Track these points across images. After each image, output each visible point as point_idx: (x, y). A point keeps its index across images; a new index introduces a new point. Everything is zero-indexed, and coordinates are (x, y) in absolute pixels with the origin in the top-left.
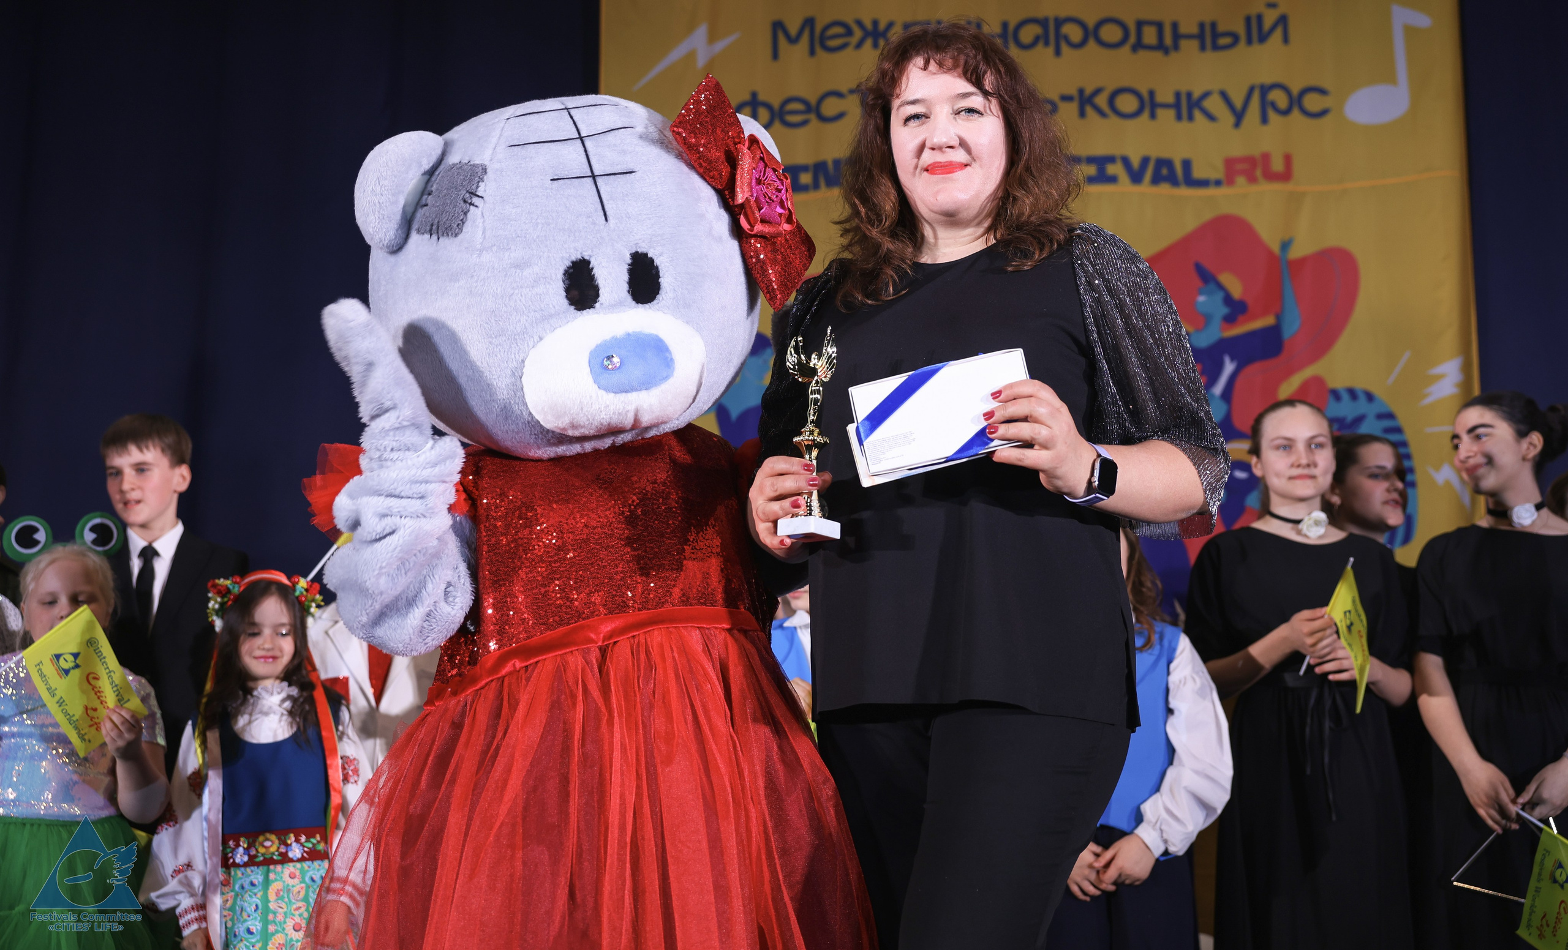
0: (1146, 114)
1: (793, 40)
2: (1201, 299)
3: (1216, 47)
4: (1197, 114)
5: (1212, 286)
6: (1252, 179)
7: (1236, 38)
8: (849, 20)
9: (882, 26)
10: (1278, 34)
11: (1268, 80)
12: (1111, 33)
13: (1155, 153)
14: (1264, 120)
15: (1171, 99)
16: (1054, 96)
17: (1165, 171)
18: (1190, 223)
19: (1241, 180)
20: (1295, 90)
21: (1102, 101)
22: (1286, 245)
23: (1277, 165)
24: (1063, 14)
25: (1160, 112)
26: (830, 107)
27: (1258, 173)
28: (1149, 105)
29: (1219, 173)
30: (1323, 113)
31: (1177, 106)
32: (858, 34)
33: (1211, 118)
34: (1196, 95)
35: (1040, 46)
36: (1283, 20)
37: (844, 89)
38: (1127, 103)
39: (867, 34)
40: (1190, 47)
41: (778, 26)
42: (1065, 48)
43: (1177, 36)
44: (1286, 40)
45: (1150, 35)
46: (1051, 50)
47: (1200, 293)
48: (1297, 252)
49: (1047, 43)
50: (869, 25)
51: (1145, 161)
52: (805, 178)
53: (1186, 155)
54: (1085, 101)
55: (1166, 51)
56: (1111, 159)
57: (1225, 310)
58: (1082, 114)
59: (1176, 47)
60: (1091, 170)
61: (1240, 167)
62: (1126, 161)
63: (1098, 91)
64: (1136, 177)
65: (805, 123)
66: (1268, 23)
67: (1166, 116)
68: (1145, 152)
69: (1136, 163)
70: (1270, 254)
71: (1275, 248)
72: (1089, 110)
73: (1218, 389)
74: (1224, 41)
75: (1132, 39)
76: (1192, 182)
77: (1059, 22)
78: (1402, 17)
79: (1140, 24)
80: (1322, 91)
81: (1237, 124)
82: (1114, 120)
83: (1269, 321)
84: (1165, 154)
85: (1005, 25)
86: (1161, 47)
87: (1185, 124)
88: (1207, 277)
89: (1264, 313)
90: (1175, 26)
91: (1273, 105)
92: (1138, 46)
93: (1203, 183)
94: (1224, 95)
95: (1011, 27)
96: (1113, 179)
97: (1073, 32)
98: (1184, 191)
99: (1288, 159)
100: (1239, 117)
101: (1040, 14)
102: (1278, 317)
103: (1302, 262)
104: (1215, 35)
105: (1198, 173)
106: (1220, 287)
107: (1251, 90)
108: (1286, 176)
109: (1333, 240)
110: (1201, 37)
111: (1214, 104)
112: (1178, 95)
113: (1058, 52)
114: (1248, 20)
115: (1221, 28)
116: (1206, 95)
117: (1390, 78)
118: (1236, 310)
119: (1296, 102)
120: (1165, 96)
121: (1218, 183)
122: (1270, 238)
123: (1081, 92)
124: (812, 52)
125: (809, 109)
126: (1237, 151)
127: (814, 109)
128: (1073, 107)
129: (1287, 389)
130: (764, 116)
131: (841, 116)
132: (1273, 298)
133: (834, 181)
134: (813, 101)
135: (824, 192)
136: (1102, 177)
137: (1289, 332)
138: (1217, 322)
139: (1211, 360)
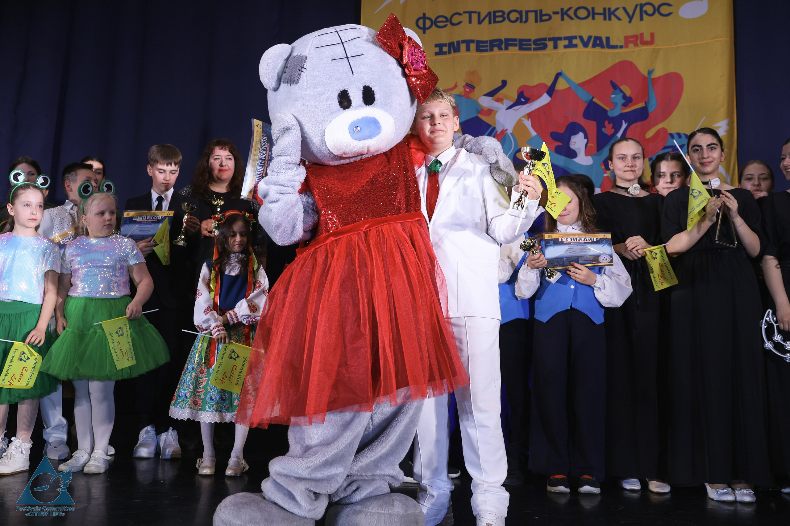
0: (591, 18)
2: (613, 96)
4: (613, 17)
5: (618, 91)
6: (636, 45)
11: (644, 2)
13: (594, 34)
14: (642, 19)
15: (602, 11)
16: (550, 12)
17: (598, 42)
18: (609, 64)
19: (631, 45)
20: (657, 5)
21: (571, 13)
22: (650, 72)
23: (647, 38)
25: (596, 16)
26: (456, 19)
27: (639, 42)
28: (592, 14)
29: (622, 43)
30: (670, 14)
31: (604, 14)
33: (619, 19)
34: (612, 10)
37: (461, 12)
38: (582, 13)
47: (612, 94)
48: (656, 75)
51: (590, 37)
52: (445, 49)
53: (607, 36)
54: (564, 13)
56: (575, 37)
57: (623, 101)
58: (563, 19)
60: (566, 42)
61: (630, 40)
62: (581, 38)
63: (570, 9)
64: (586, 45)
65: (445, 26)
67: (599, 18)
68: (589, 34)
69: (585, 39)
70: (644, 76)
71: (646, 74)
72: (565, 17)
73: (619, 134)
76: (610, 46)
80: (669, 5)
81: (630, 22)
82: (576, 20)
83: (641, 105)
84: (598, 35)
87: (607, 22)
88: (615, 87)
91: (646, 12)
93: (615, 47)
94: (624, 9)
96: (576, 46)
98: (606, 50)
99: (652, 35)
100: (631, 18)
102: (646, 103)
103: (659, 78)
105: (612, 43)
106: (621, 91)
107: (637, 6)
108: (652, 42)
109: (672, 70)
111: (620, 13)
112: (605, 9)
116: (617, 9)
118: (628, 100)
119: (657, 10)
120: (599, 10)
121: (621, 47)
122: (644, 71)
123: (562, 9)
125: (447, 20)
126: (629, 33)
127: (449, 20)
128: (559, 16)
129: (650, 134)
130: (428, 23)
131: (460, 22)
132: (645, 95)
133: (457, 50)
134: (449, 18)
135: (453, 55)
136: (571, 45)
137: (651, 109)
138: (619, 106)
139: (616, 122)
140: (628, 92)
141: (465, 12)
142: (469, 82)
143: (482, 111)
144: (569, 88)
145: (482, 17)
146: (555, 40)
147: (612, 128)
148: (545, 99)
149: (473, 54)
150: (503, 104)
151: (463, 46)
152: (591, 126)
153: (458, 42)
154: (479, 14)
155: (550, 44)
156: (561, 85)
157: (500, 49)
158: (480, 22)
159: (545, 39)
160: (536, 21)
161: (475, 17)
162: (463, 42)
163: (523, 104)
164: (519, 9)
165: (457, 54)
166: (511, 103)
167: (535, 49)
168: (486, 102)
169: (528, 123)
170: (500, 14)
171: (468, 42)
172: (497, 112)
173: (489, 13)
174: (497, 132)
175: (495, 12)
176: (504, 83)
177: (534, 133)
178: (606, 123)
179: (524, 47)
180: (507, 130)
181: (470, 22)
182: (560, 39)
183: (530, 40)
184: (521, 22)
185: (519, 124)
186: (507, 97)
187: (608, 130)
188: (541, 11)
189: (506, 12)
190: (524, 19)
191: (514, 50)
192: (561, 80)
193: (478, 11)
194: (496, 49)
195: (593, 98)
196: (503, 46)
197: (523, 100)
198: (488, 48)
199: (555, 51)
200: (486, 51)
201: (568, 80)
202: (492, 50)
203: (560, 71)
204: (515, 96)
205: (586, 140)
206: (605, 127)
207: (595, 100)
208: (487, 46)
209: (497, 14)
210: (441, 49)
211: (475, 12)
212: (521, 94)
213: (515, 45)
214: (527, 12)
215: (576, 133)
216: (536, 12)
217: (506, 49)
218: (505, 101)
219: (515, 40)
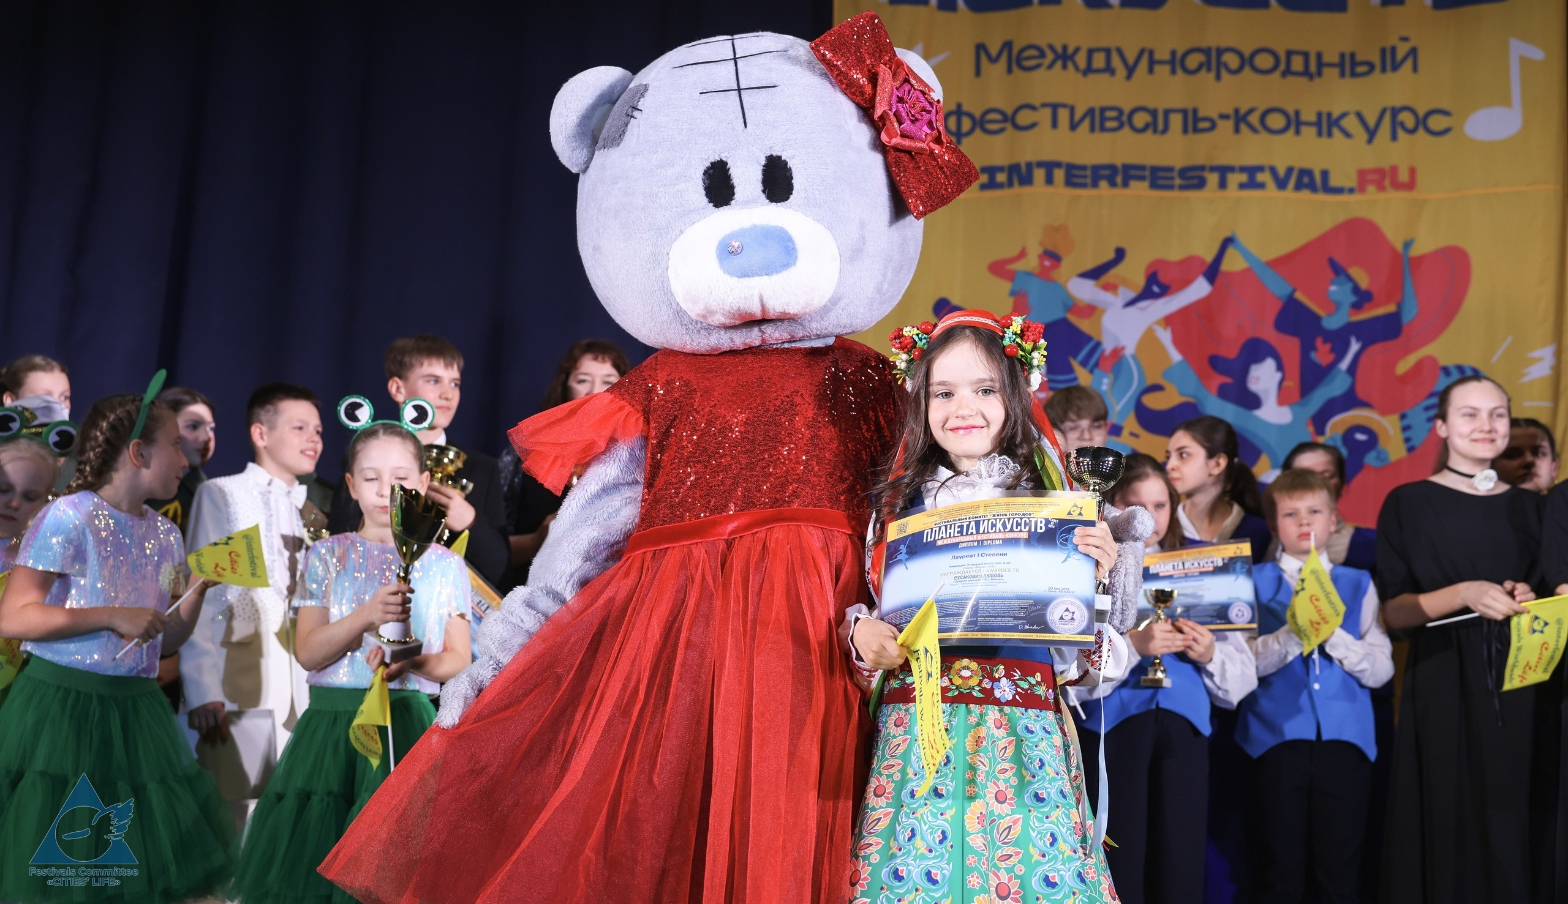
0: (1292, 130)
1: (993, 60)
2: (1333, 288)
3: (1354, 74)
4: (1336, 131)
5: (1342, 278)
6: (1381, 188)
7: (1372, 67)
8: (1043, 44)
9: (1070, 51)
10: (1409, 64)
11: (1398, 103)
12: (1264, 61)
13: (1299, 163)
14: (1394, 137)
15: (1313, 118)
16: (1214, 115)
17: (1306, 180)
18: (1327, 223)
19: (1371, 189)
20: (1421, 113)
21: (1254, 119)
22: (1407, 245)
24: (1224, 44)
25: (1304, 129)
26: (1024, 118)
27: (1387, 182)
28: (1295, 123)
29: (1352, 182)
30: (1446, 131)
31: (1318, 124)
32: (1050, 56)
33: (1348, 135)
34: (1336, 115)
35: (1203, 71)
36: (1413, 52)
37: (1037, 103)
38: (1276, 121)
39: (1057, 57)
40: (1331, 73)
41: (981, 48)
42: (1224, 74)
43: (1321, 65)
44: (1415, 69)
45: (1297, 63)
46: (1212, 75)
47: (1333, 283)
48: (1416, 251)
49: (1209, 69)
50: (1059, 50)
51: (1290, 170)
52: (1001, 177)
53: (1325, 167)
54: (1240, 119)
55: (1311, 77)
56: (1261, 169)
57: (1353, 299)
58: (1237, 130)
59: (1320, 73)
60: (1243, 178)
61: (1370, 177)
62: (1273, 170)
63: (1251, 111)
64: (1281, 184)
65: (1002, 130)
66: (1400, 55)
67: (1309, 132)
68: (1291, 163)
69: (1281, 172)
71: (1399, 246)
72: (1243, 127)
73: (1344, 365)
74: (1360, 69)
75: (1282, 67)
76: (1329, 189)
77: (1220, 52)
78: (1519, 49)
79: (1289, 54)
80: (1446, 113)
81: (1370, 141)
82: (1264, 135)
83: (1391, 308)
84: (1306, 164)
85: (1173, 53)
86: (1306, 73)
87: (1324, 140)
89: (1387, 301)
90: (1319, 56)
91: (1402, 125)
92: (1288, 72)
93: (1339, 191)
94: (1359, 116)
95: (1179, 55)
96: (1261, 186)
97: (1232, 60)
98: (1322, 197)
99: (1413, 171)
100: (1372, 134)
101: (1204, 44)
102: (1399, 306)
103: (1421, 259)
104: (1354, 64)
105: (1334, 182)
106: (1350, 278)
107: (1384, 111)
108: (1410, 186)
110: (1341, 65)
111: (1350, 123)
112: (1319, 115)
113: (1218, 77)
114: (1383, 51)
115: (1359, 58)
116: (1344, 115)
117: (1506, 102)
118: (1363, 298)
119: (1422, 122)
120: (1308, 115)
121: (1351, 191)
122: (1395, 238)
123: (1237, 111)
124: (1010, 71)
125: (1005, 118)
126: (1369, 163)
127: (1009, 119)
128: (1229, 124)
129: (1404, 366)
130: (966, 124)
131: (1033, 125)
132: (1395, 290)
133: (1026, 179)
134: (1009, 112)
135: (1017, 190)
136: (1252, 184)
137: (1407, 318)
138: (1346, 308)
139: (1339, 341)
140: (1364, 281)
141: (1044, 105)
142: (1050, 248)
143: (1075, 307)
144: (1248, 271)
145: (1078, 115)
146: (1224, 171)
147: (1332, 350)
148: (1200, 289)
149: (1060, 191)
150: (1116, 294)
151: (1039, 174)
152: (1290, 346)
153: (1029, 166)
154: (1072, 110)
155: (1213, 179)
156: (1233, 263)
157: (1113, 184)
158: (1073, 126)
159: (1202, 168)
160: (1185, 131)
161: (1063, 115)
162: (1040, 164)
163: (1156, 296)
164: (1151, 105)
165: (1026, 190)
166: (1132, 295)
167: (1183, 188)
168: (1084, 291)
169: (1165, 336)
170: (1113, 114)
171: (1050, 167)
172: (1103, 311)
173: (1091, 112)
174: (1103, 351)
175: (1103, 110)
176: (1120, 254)
177: (1176, 356)
178: (1319, 341)
179: (1161, 182)
180: (1123, 348)
181: (1054, 124)
182: (1231, 169)
183: (1170, 169)
184: (1155, 131)
185: (1149, 337)
186: (1126, 283)
187: (1321, 355)
188: (1195, 111)
189: (1127, 110)
190: (1161, 126)
191: (1139, 188)
192: (1230, 252)
193: (1070, 102)
194: (1103, 184)
195: (1294, 291)
196: (1119, 179)
197: (1156, 289)
198: (1088, 181)
199: (1221, 193)
200: (1084, 186)
201: (1246, 254)
202: (1095, 185)
203: (1228, 234)
204: (1141, 281)
205: (1279, 376)
206: (1315, 349)
207: (1299, 296)
208: (1085, 177)
209: (1109, 114)
210: (992, 178)
211: (1064, 106)
212: (1152, 278)
213: (1142, 178)
214: (1167, 112)
215: (1258, 359)
216: (1184, 112)
217: (1125, 184)
218: (1121, 290)
219: (1142, 168)
